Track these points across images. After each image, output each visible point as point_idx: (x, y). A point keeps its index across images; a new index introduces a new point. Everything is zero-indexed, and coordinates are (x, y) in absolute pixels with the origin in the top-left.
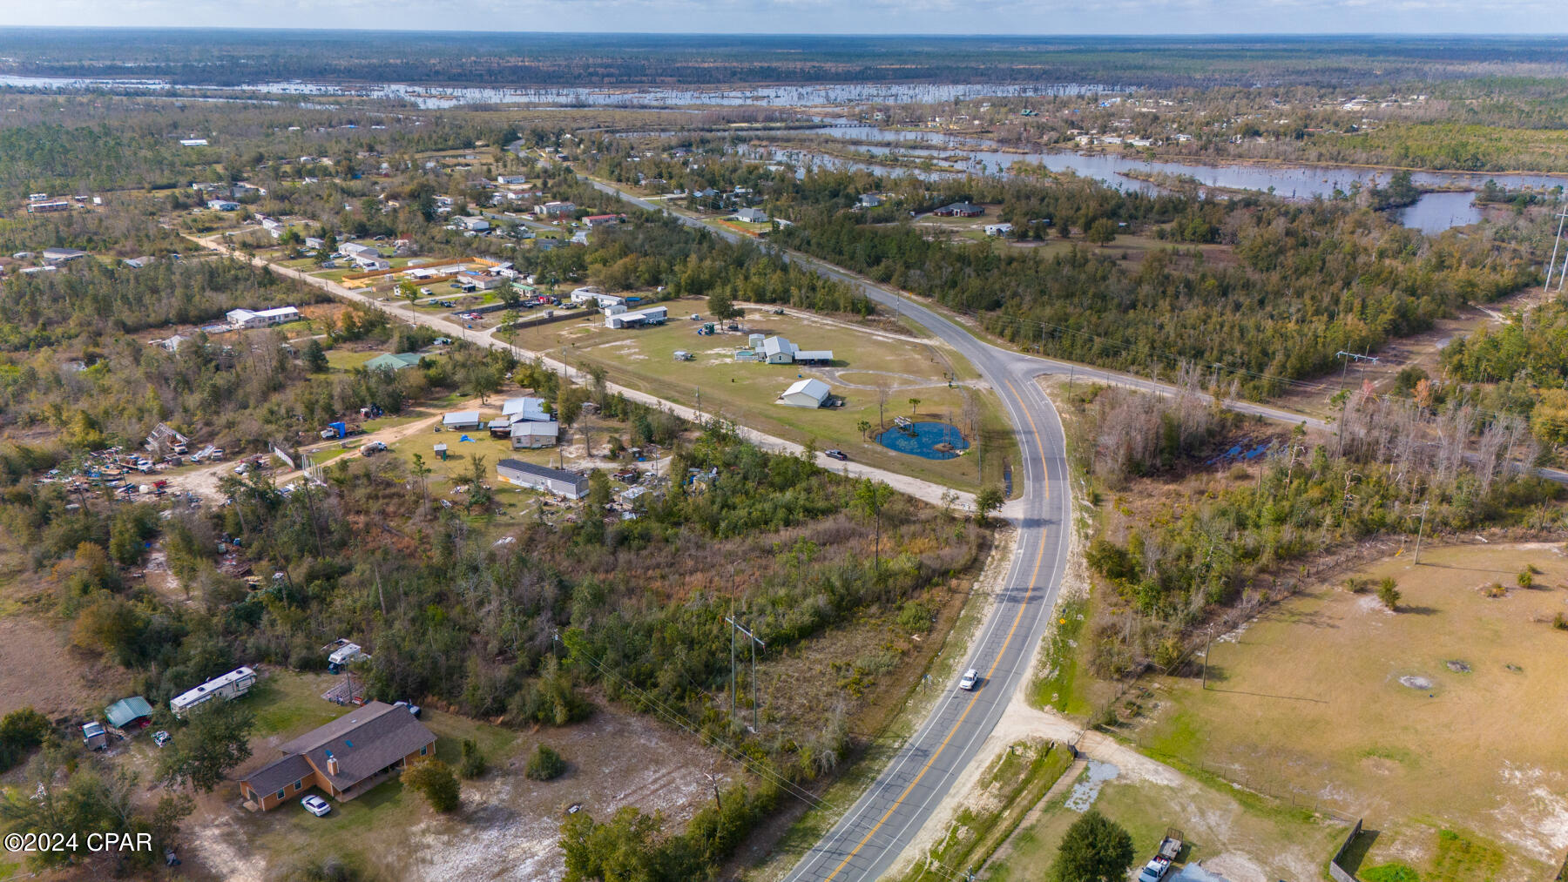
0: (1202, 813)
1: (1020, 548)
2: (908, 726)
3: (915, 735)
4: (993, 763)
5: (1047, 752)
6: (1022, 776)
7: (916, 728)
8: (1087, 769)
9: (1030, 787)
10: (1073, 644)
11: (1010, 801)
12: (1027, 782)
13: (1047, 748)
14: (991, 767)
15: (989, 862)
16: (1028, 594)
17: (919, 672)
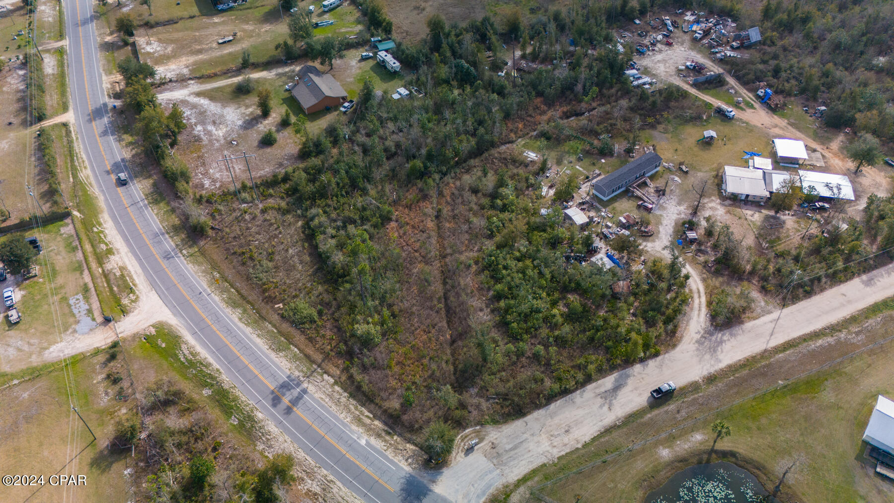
0: (19, 350)
1: (368, 443)
2: (196, 262)
3: (185, 262)
4: (134, 280)
5: (122, 310)
6: (115, 289)
7: (190, 265)
8: (94, 319)
9: (107, 289)
10: (206, 392)
11: (105, 275)
12: (111, 290)
13: (124, 312)
14: (131, 277)
15: (79, 248)
16: (286, 400)
17: (243, 292)
